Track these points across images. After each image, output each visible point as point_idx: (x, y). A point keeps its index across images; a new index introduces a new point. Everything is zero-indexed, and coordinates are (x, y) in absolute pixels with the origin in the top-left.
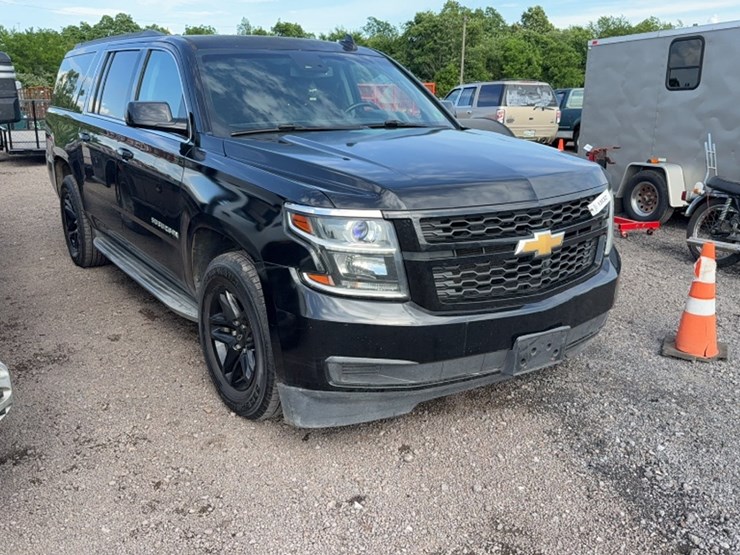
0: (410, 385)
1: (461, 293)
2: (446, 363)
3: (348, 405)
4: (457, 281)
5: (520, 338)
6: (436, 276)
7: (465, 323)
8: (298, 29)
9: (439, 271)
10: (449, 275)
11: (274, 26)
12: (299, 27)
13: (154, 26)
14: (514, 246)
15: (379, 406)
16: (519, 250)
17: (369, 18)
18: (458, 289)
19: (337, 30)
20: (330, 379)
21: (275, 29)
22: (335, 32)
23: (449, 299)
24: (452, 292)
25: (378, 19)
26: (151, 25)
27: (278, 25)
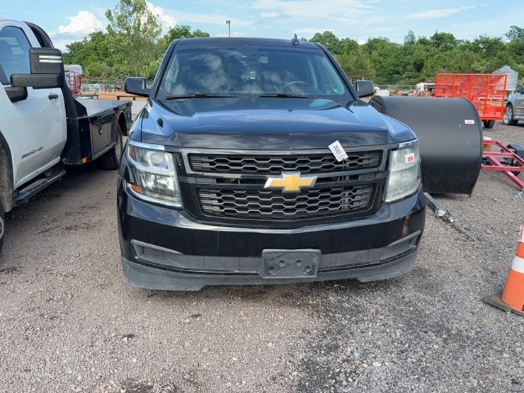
0: (183, 269)
1: (223, 211)
2: (207, 258)
3: (151, 276)
4: (220, 201)
5: (265, 251)
6: (202, 195)
7: (216, 231)
8: (451, 37)
9: (206, 192)
10: (214, 196)
11: (432, 36)
12: (452, 35)
13: (347, 38)
14: (264, 181)
15: (173, 281)
16: (267, 185)
17: (512, 27)
18: (221, 207)
19: (480, 36)
20: (136, 255)
21: (433, 38)
22: (479, 39)
23: (214, 213)
24: (217, 209)
25: (519, 27)
26: (345, 38)
27: (436, 35)
